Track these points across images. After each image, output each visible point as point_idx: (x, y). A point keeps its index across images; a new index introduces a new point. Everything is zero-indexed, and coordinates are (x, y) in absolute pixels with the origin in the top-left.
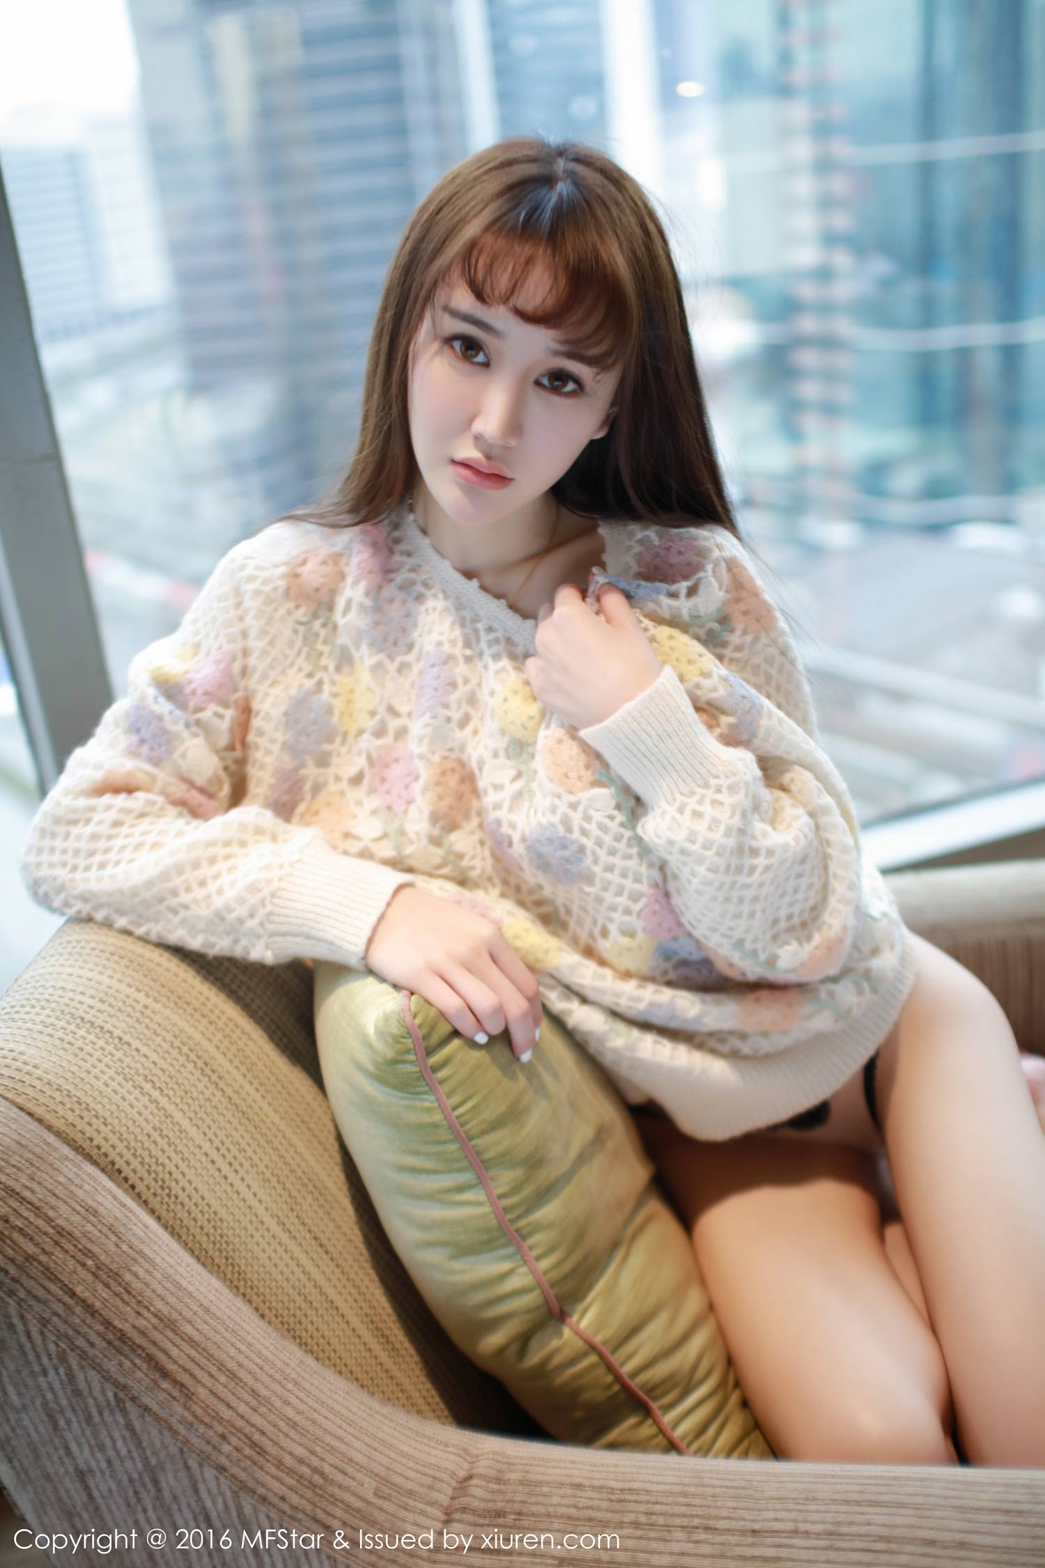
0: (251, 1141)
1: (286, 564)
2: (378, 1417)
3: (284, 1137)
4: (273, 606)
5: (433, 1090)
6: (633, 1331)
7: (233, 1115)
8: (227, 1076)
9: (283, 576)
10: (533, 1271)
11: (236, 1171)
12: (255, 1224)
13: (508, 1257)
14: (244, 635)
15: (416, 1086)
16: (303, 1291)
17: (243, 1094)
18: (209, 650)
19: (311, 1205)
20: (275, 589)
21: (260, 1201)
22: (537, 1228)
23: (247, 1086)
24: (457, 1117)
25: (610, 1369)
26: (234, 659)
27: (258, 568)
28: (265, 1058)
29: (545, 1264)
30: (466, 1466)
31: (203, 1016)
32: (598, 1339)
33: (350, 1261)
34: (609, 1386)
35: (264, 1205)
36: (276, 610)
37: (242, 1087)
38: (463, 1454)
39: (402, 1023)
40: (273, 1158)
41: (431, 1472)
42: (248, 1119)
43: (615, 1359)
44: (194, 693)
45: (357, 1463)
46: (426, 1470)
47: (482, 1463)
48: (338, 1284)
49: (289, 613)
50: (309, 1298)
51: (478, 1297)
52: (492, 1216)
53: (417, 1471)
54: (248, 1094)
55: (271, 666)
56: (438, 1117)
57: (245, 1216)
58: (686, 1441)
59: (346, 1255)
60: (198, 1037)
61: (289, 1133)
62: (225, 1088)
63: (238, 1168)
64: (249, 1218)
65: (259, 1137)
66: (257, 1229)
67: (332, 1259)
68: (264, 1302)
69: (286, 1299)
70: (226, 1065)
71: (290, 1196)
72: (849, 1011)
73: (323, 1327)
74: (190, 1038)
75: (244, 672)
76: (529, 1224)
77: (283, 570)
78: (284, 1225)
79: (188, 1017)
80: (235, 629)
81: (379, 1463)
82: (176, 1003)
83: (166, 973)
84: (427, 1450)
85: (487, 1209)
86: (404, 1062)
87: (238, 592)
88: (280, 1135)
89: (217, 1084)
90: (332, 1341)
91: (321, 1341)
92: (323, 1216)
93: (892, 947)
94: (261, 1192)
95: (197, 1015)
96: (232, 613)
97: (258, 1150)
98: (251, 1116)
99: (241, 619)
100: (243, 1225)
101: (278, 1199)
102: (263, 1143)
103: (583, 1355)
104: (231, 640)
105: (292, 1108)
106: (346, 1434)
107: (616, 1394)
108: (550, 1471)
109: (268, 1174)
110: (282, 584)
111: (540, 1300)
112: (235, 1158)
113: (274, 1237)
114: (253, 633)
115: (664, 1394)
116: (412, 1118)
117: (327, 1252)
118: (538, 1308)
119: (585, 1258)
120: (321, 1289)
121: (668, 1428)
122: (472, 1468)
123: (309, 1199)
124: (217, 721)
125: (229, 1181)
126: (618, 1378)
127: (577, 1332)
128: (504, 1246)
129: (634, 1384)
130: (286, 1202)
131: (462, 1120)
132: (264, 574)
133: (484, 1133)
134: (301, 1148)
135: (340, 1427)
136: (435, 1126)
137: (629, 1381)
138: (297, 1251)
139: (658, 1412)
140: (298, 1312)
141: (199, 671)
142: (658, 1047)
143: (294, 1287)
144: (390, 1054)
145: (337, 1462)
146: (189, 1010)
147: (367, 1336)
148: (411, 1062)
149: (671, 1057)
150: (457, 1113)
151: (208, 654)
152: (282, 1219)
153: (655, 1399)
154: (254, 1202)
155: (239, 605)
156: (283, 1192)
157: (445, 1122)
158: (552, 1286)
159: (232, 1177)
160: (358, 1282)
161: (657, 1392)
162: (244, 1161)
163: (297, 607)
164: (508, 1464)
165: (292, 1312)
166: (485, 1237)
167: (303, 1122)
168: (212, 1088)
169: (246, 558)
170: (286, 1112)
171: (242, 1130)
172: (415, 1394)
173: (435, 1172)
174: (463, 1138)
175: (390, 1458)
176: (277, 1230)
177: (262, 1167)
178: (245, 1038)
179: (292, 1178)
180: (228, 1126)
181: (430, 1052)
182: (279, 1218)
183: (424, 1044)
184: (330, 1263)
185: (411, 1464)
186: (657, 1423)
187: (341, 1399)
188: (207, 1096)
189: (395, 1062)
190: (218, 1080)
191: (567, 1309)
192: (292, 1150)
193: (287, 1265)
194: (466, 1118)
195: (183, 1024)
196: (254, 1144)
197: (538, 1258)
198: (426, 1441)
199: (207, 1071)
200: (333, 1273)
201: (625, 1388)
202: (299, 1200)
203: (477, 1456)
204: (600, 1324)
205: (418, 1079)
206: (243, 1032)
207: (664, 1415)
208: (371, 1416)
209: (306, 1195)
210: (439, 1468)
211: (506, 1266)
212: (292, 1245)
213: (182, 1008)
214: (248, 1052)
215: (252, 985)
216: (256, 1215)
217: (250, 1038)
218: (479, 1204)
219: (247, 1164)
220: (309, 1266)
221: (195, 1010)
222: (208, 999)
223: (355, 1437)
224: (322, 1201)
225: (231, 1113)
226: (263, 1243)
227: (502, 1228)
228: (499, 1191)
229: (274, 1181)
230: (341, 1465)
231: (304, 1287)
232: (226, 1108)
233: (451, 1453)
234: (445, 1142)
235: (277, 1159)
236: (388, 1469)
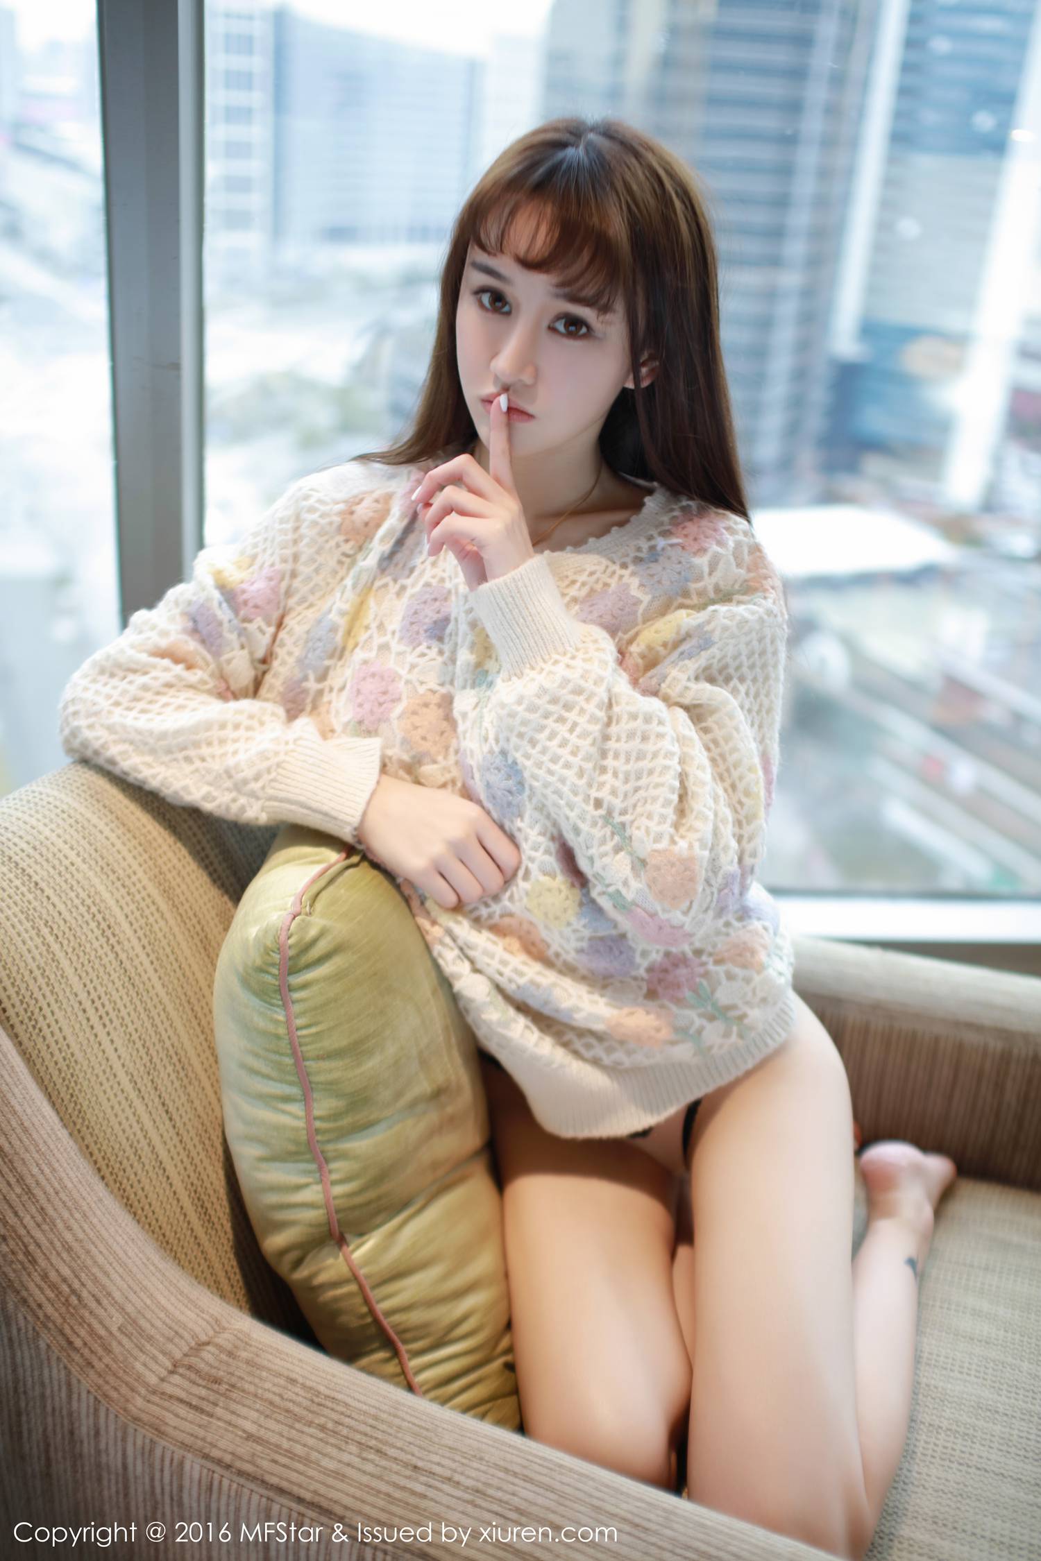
0: (128, 1004)
1: (345, 502)
2: (152, 1268)
3: (164, 1010)
4: (325, 538)
5: (285, 1006)
6: (398, 1274)
7: (119, 977)
8: (126, 943)
9: (340, 513)
10: (326, 1192)
11: (104, 1025)
12: (108, 1074)
13: (307, 1173)
14: (296, 557)
15: (271, 998)
16: (135, 1144)
17: (136, 962)
18: (263, 563)
19: (169, 1075)
20: (331, 523)
21: (119, 1057)
22: (343, 1156)
23: (143, 957)
24: (299, 1037)
25: (367, 1301)
26: (282, 579)
27: (320, 501)
28: (171, 937)
29: (338, 1190)
30: (211, 1333)
31: (124, 886)
32: (362, 1272)
33: (193, 1133)
34: (363, 1316)
35: (122, 1061)
36: (327, 541)
37: (137, 956)
38: (213, 1323)
39: (276, 938)
40: (146, 1024)
41: (176, 1328)
42: (133, 985)
43: (374, 1295)
44: (245, 603)
45: (113, 1299)
46: (173, 1325)
47: (226, 1335)
48: (172, 1149)
49: (338, 546)
50: (139, 1152)
51: (273, 1199)
52: (305, 1132)
53: (164, 1323)
54: (141, 964)
55: (312, 592)
56: (282, 1031)
57: (101, 1065)
58: (424, 1388)
59: (189, 1127)
60: (112, 903)
61: (170, 1008)
62: (120, 952)
63: (108, 1023)
64: (103, 1067)
65: (138, 1003)
66: (108, 1080)
67: (174, 1127)
68: (96, 1143)
69: (117, 1146)
70: (129, 932)
71: (151, 1061)
72: (710, 1048)
73: (145, 1181)
74: (102, 901)
75: (288, 593)
76: (336, 1150)
77: (341, 507)
78: (136, 1083)
79: (109, 884)
80: (288, 552)
81: (133, 1305)
82: (102, 869)
83: (104, 840)
84: (183, 1308)
85: (301, 1124)
86: (267, 972)
87: (298, 518)
88: (160, 1008)
89: (113, 947)
90: (150, 1195)
91: (140, 1192)
92: (178, 1088)
93: (775, 1004)
94: (122, 1051)
95: (118, 884)
96: (290, 536)
97: (132, 1013)
98: (137, 982)
99: (295, 542)
100: (96, 1072)
101: (138, 1061)
102: (141, 1010)
103: (345, 1282)
104: (284, 561)
105: (182, 987)
106: (113, 1271)
107: (368, 1325)
108: (278, 1361)
109: (135, 1036)
110: (337, 519)
111: (323, 1219)
112: (107, 1014)
113: (122, 1091)
114: (303, 558)
115: (415, 1340)
116: (261, 1023)
117: (171, 1119)
118: (319, 1225)
119: (379, 1198)
120: (154, 1148)
121: (410, 1373)
122: (215, 1337)
123: (170, 1069)
124: (259, 635)
125: (95, 1031)
126: (372, 1311)
127: (348, 1260)
128: (307, 1161)
129: (386, 1322)
130: (145, 1066)
131: (303, 1040)
132: (323, 508)
133: (320, 1058)
134: (178, 1024)
135: (111, 1264)
136: (278, 1037)
137: (382, 1317)
138: (141, 1109)
139: (406, 1356)
140: (125, 1161)
141: (252, 584)
142: (527, 1033)
143: (128, 1139)
144: (259, 962)
145: (96, 1291)
146: (112, 877)
147: (186, 1202)
148: (273, 975)
149: (536, 1045)
150: (300, 1033)
151: (261, 567)
152: (135, 1078)
153: (405, 1342)
154: (112, 1056)
155: (296, 529)
156: (144, 1056)
157: (287, 1037)
158: (337, 1212)
159: (98, 1028)
160: (194, 1153)
161: (408, 1336)
162: (115, 1019)
163: (347, 541)
164: (246, 1343)
165: (119, 1159)
166: (292, 1148)
167: (189, 1002)
168: (107, 948)
169: (312, 490)
170: (174, 989)
171: (123, 992)
172: (217, 1266)
173: (268, 1077)
174: (299, 1059)
175: (145, 1304)
176: (128, 1087)
177: (131, 1028)
178: (157, 915)
179: (158, 1047)
180: (110, 985)
181: (293, 971)
182: (132, 1076)
183: (290, 963)
184: (171, 1129)
185: (162, 1315)
186: (401, 1363)
187: (122, 1242)
188: (99, 954)
189: (261, 970)
190: (115, 944)
191: (348, 1236)
192: (167, 1024)
193: (127, 1119)
194: (307, 1040)
195: (101, 888)
196: (130, 1008)
197: (334, 1183)
198: (186, 1302)
199: (108, 933)
200: (171, 1139)
201: (376, 1321)
202: (159, 1066)
203: (224, 1329)
204: (369, 1259)
205: (275, 991)
206: (158, 910)
207: (410, 1359)
208: (145, 1265)
209: (168, 1065)
210: (185, 1327)
211: (303, 1180)
212: (137, 1103)
213: (106, 874)
214: (156, 928)
215: (184, 873)
216: (111, 1068)
217: (162, 916)
218: (296, 1117)
219: (117, 1022)
220: (148, 1125)
221: (119, 879)
222: (135, 873)
223: (121, 1277)
224: (182, 1074)
225: (117, 974)
226: (110, 1093)
227: (310, 1143)
228: (316, 1113)
229: (139, 1044)
230: (99, 1295)
231: (138, 1142)
232: (114, 969)
233: (203, 1318)
234: (282, 1054)
235: (149, 1027)
236: (139, 1312)
